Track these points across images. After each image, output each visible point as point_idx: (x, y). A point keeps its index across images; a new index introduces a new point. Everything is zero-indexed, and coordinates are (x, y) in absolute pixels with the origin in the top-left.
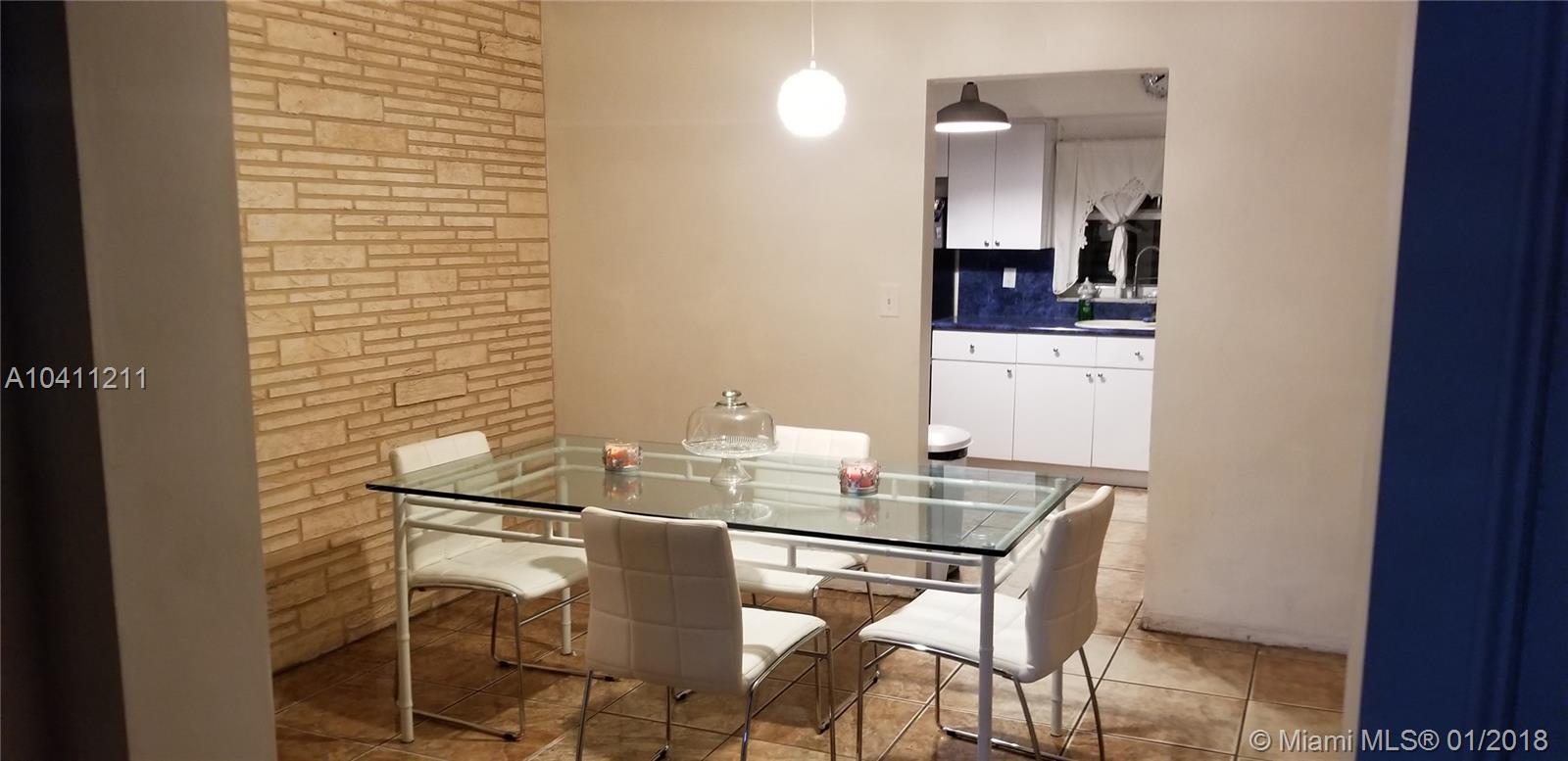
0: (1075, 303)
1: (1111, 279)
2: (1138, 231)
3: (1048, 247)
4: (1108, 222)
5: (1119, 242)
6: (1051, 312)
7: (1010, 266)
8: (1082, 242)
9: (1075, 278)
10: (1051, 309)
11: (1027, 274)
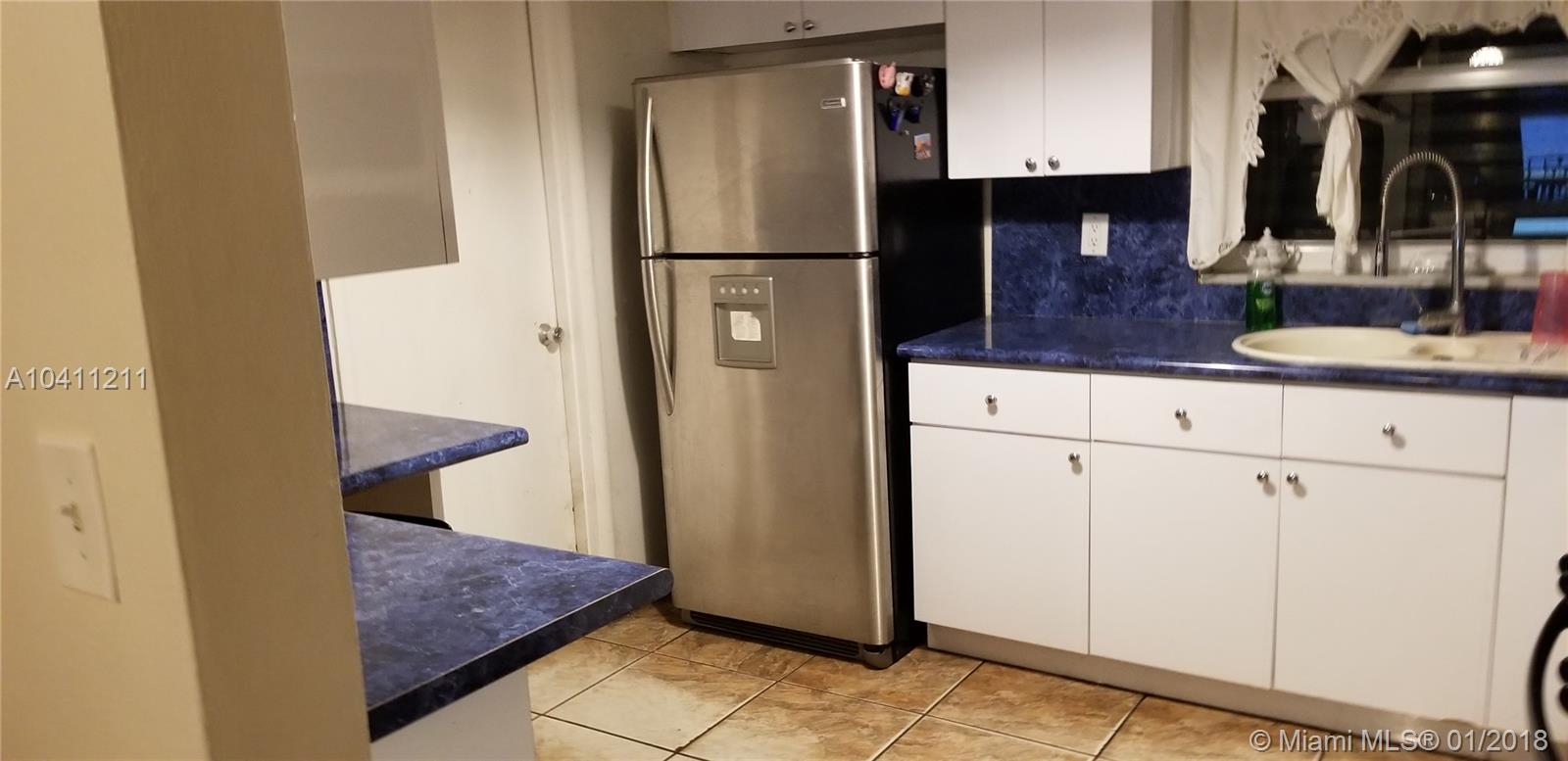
0: (1238, 287)
1: (1322, 231)
2: (1386, 120)
3: (1177, 164)
4: (1315, 101)
5: (1340, 147)
6: (1188, 309)
7: (1096, 209)
8: (1251, 150)
9: (1237, 230)
10: (1185, 300)
11: (1132, 227)
